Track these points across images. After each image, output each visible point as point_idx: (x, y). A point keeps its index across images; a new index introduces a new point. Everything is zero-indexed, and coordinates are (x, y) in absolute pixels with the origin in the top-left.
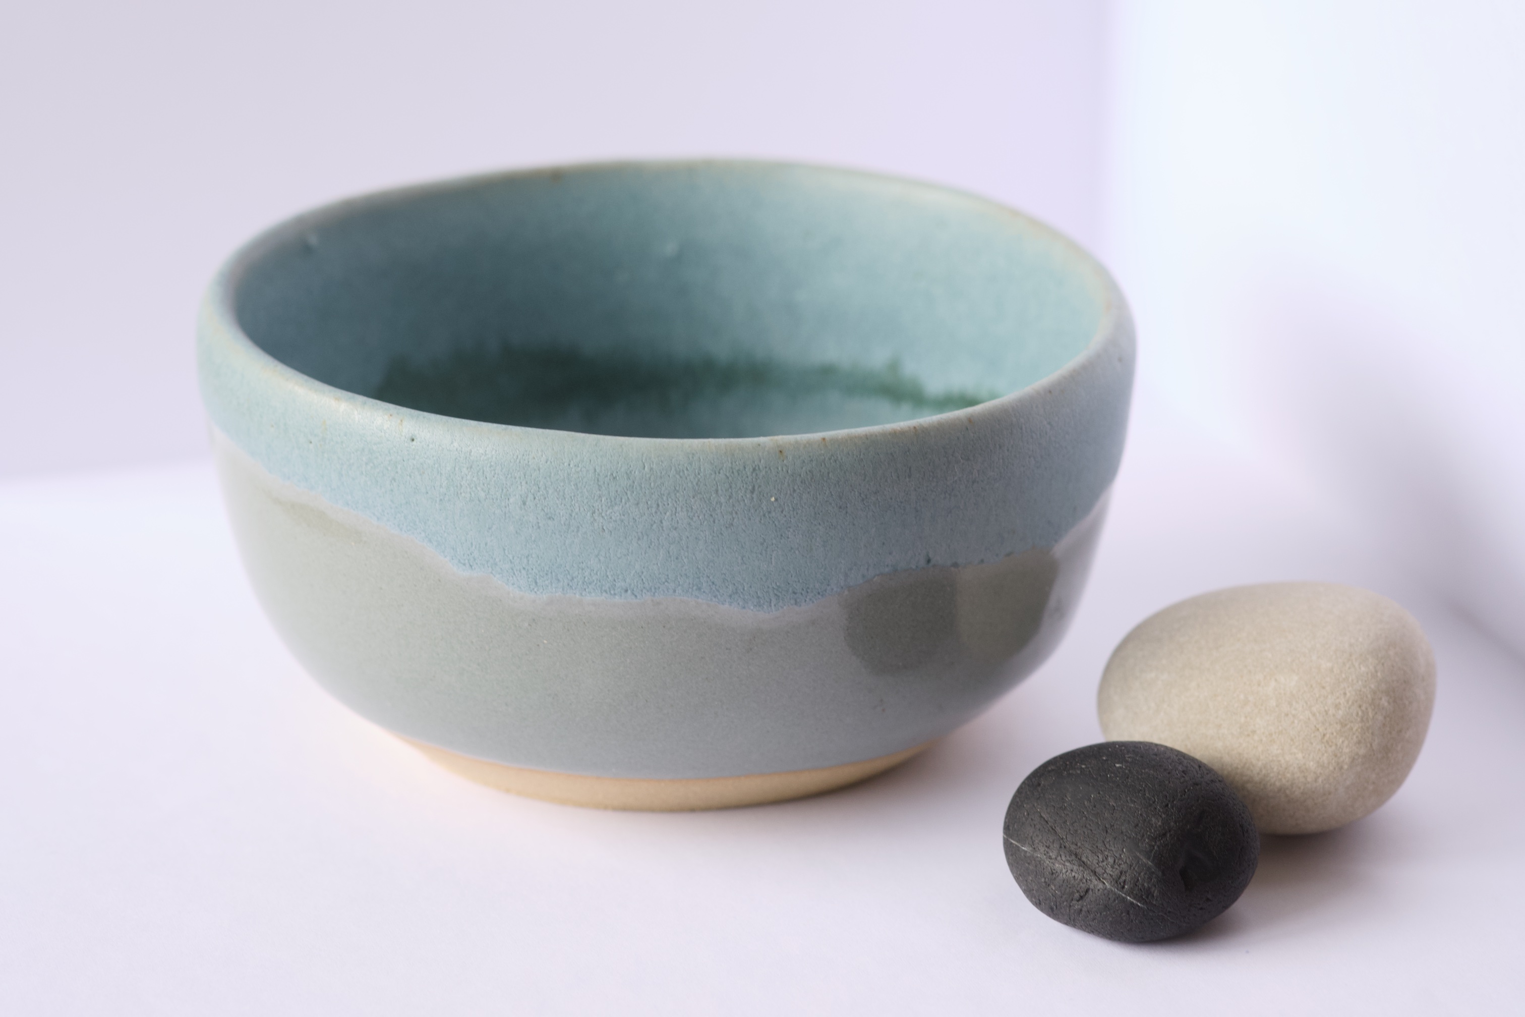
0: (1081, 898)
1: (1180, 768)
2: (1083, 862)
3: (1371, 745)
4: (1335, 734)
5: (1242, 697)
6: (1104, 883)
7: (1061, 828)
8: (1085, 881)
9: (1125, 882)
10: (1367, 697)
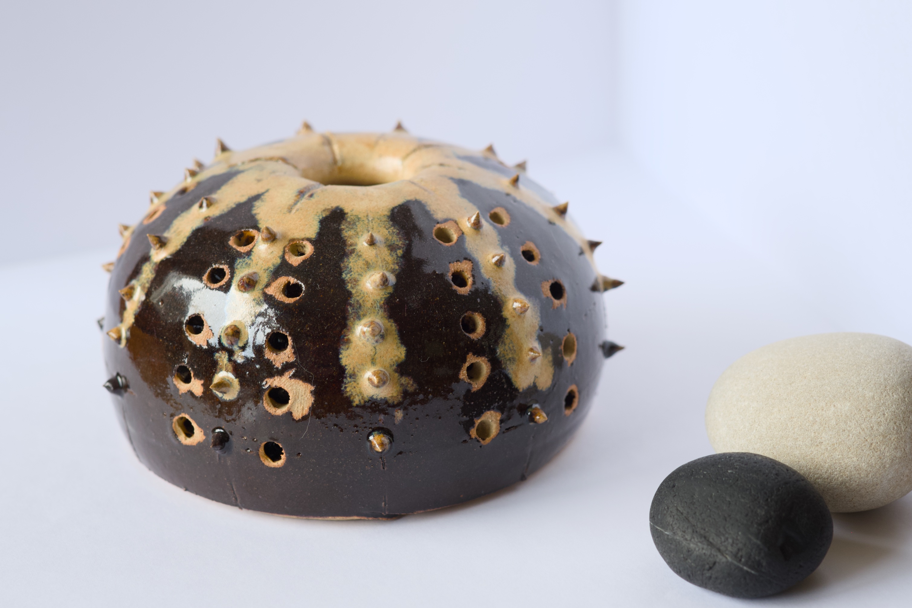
0: (710, 568)
1: (774, 472)
2: (711, 543)
3: (904, 450)
4: (879, 443)
5: (811, 418)
6: (726, 558)
7: (693, 518)
8: (712, 556)
9: (742, 556)
10: (899, 416)
